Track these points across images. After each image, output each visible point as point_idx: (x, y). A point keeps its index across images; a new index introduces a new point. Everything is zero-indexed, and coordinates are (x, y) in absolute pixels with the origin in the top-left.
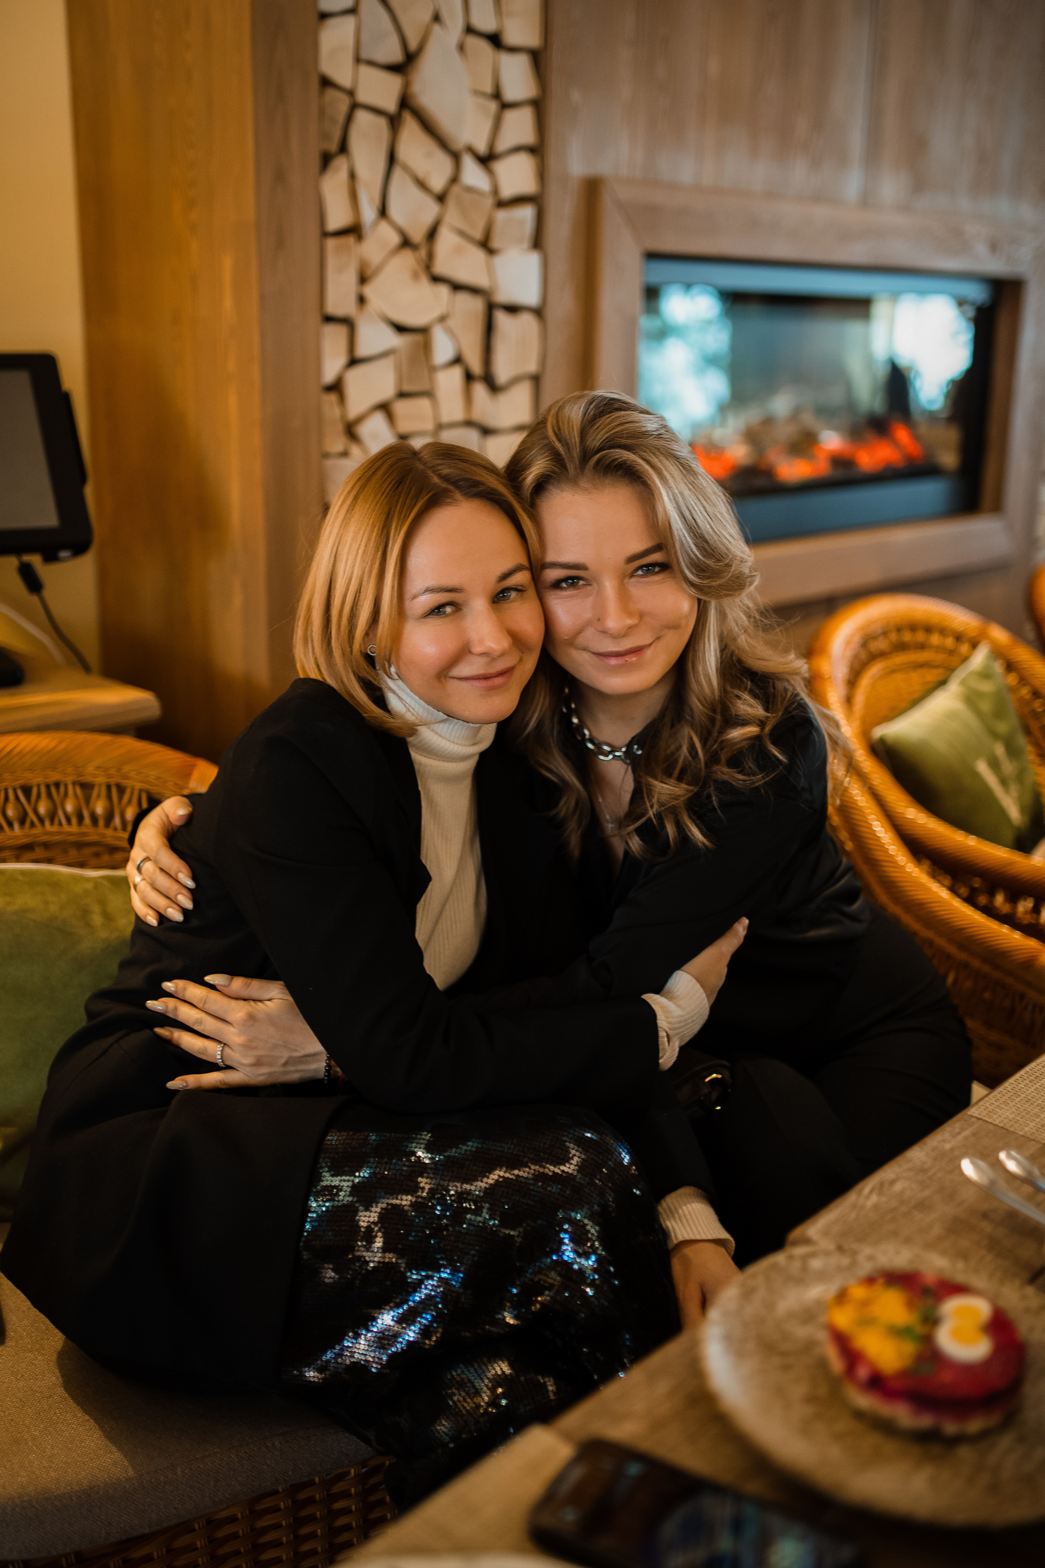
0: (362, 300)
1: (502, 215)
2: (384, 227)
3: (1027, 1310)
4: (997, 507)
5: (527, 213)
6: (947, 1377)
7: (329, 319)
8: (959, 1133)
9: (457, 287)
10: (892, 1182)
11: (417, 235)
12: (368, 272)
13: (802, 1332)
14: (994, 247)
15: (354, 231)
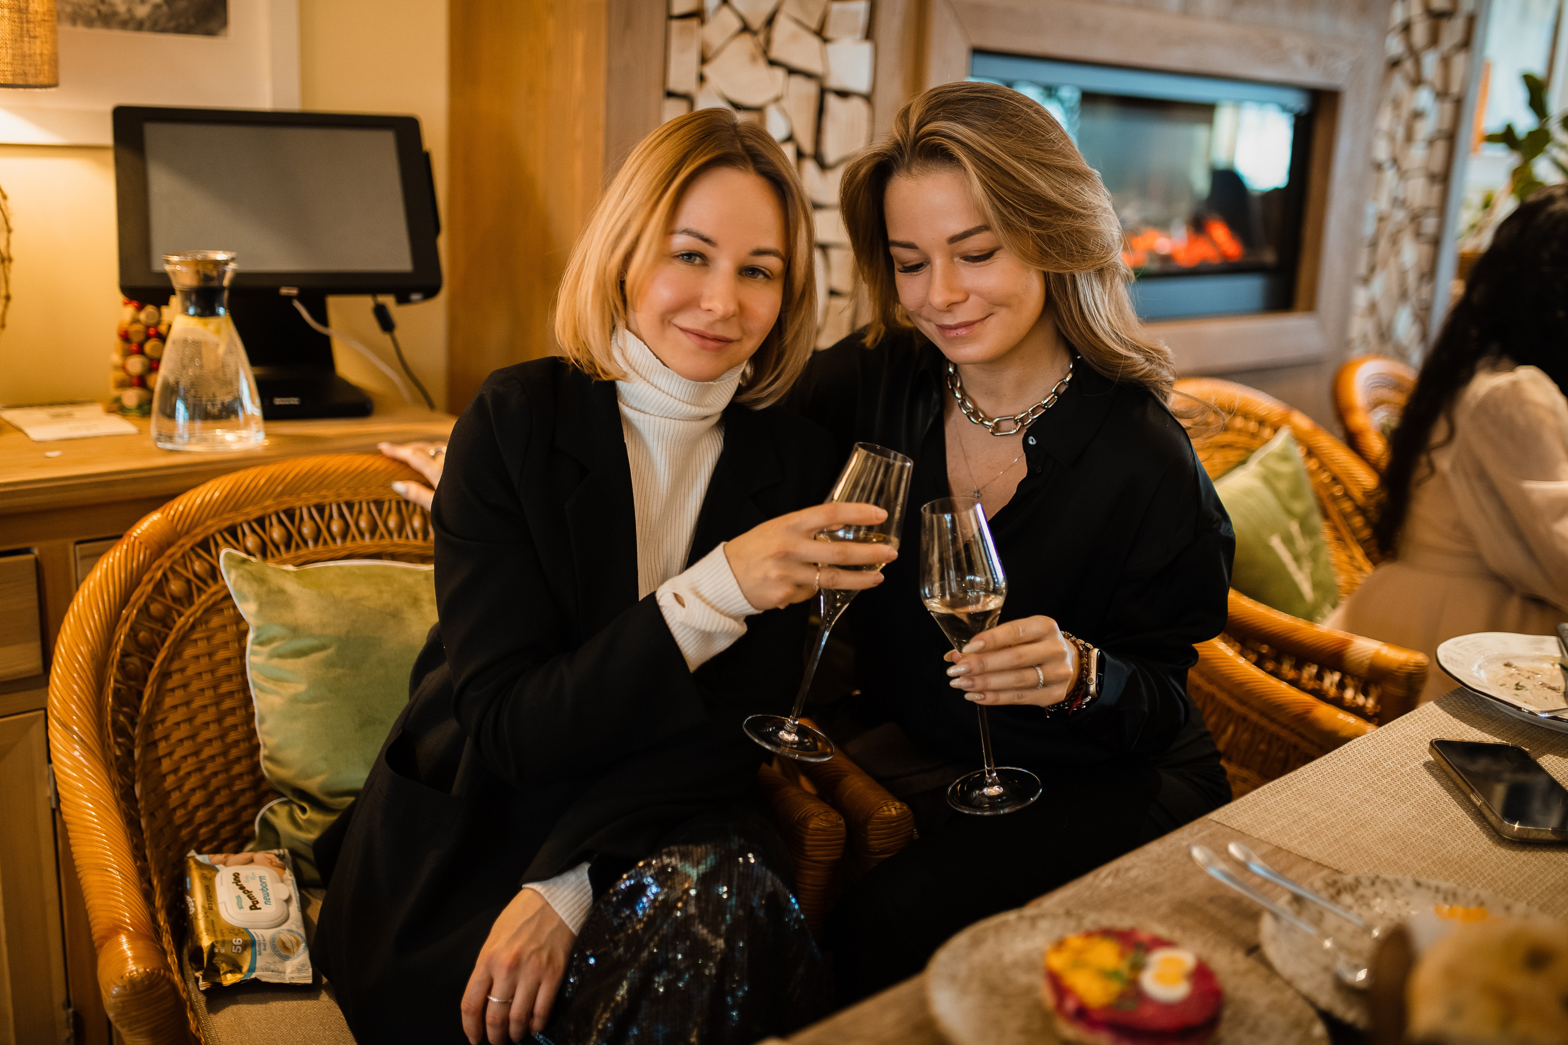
0: (702, 79)
1: (836, 7)
2: (726, 12)
3: (1235, 973)
4: (1311, 307)
5: (860, 6)
6: (1148, 1012)
7: (670, 95)
8: (1197, 834)
9: (792, 71)
10: (1128, 870)
11: (757, 22)
12: (709, 54)
13: (1023, 979)
14: (1311, 58)
15: (697, 15)
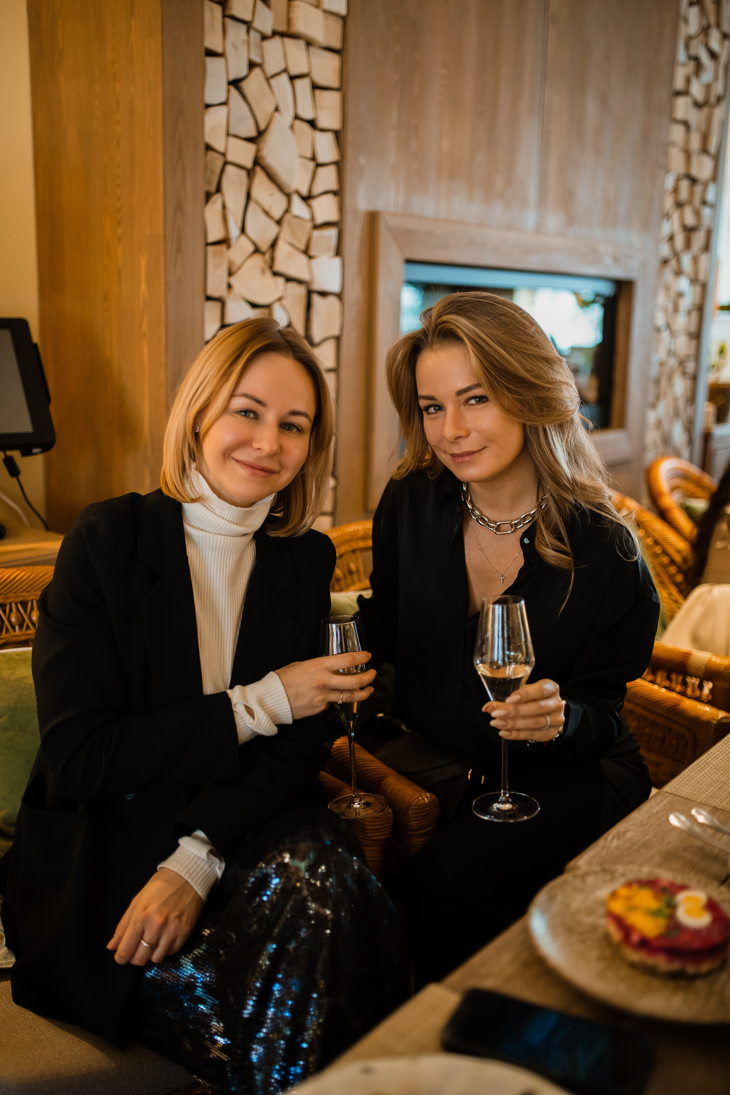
0: (230, 286)
1: (316, 233)
2: (243, 238)
3: (725, 899)
4: (622, 425)
5: (332, 233)
6: (686, 937)
7: (209, 298)
8: (660, 802)
9: (289, 279)
10: (625, 833)
11: (264, 246)
12: (234, 269)
13: (588, 920)
14: (616, 260)
15: (225, 242)
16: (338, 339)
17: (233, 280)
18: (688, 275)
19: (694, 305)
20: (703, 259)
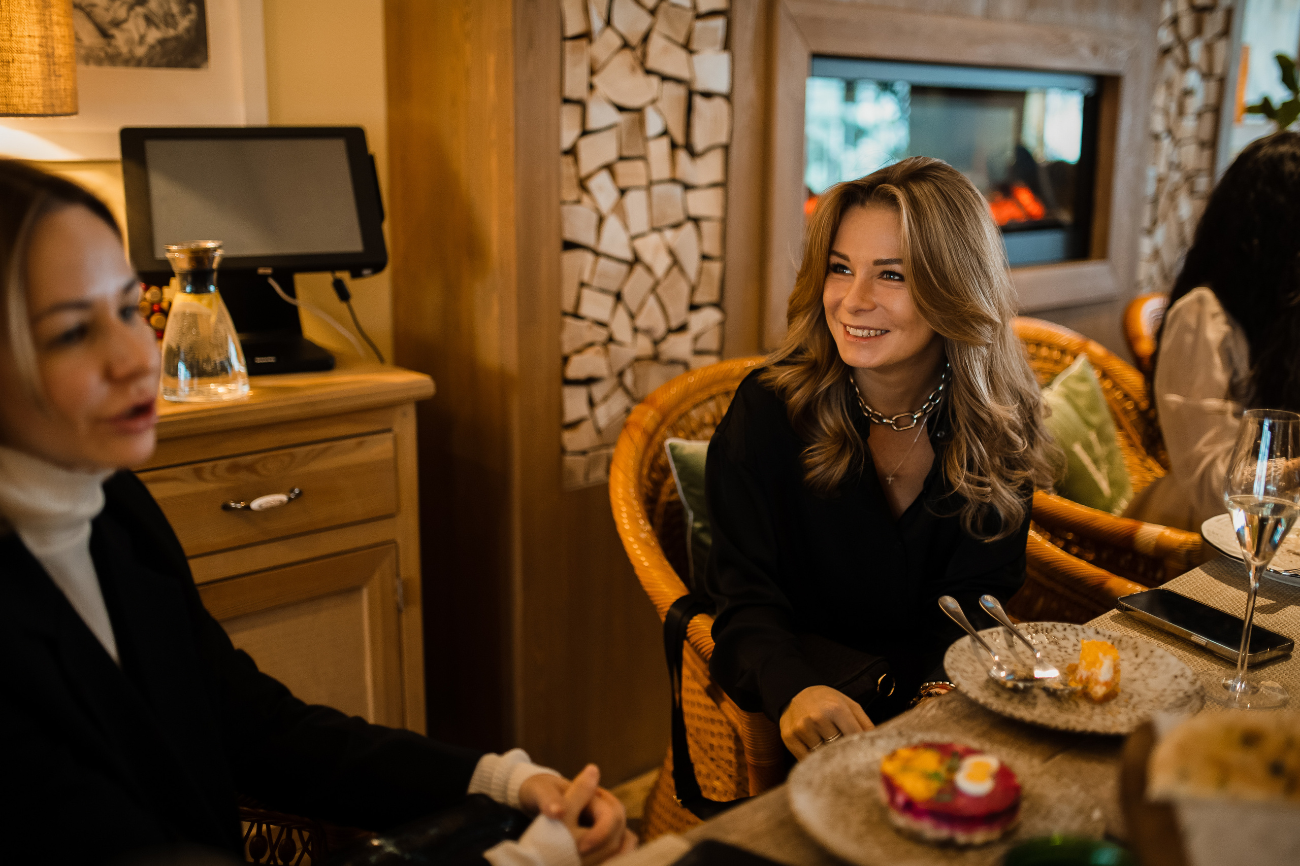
0: (591, 87)
1: (699, 25)
2: (609, 33)
5: (719, 23)
6: (962, 803)
7: (566, 101)
9: (665, 78)
11: (634, 40)
12: (597, 67)
13: (864, 784)
14: (1095, 50)
15: (586, 36)
16: (726, 148)
17: (596, 80)
18: (1198, 67)
19: (1206, 106)
20: (1221, 47)
